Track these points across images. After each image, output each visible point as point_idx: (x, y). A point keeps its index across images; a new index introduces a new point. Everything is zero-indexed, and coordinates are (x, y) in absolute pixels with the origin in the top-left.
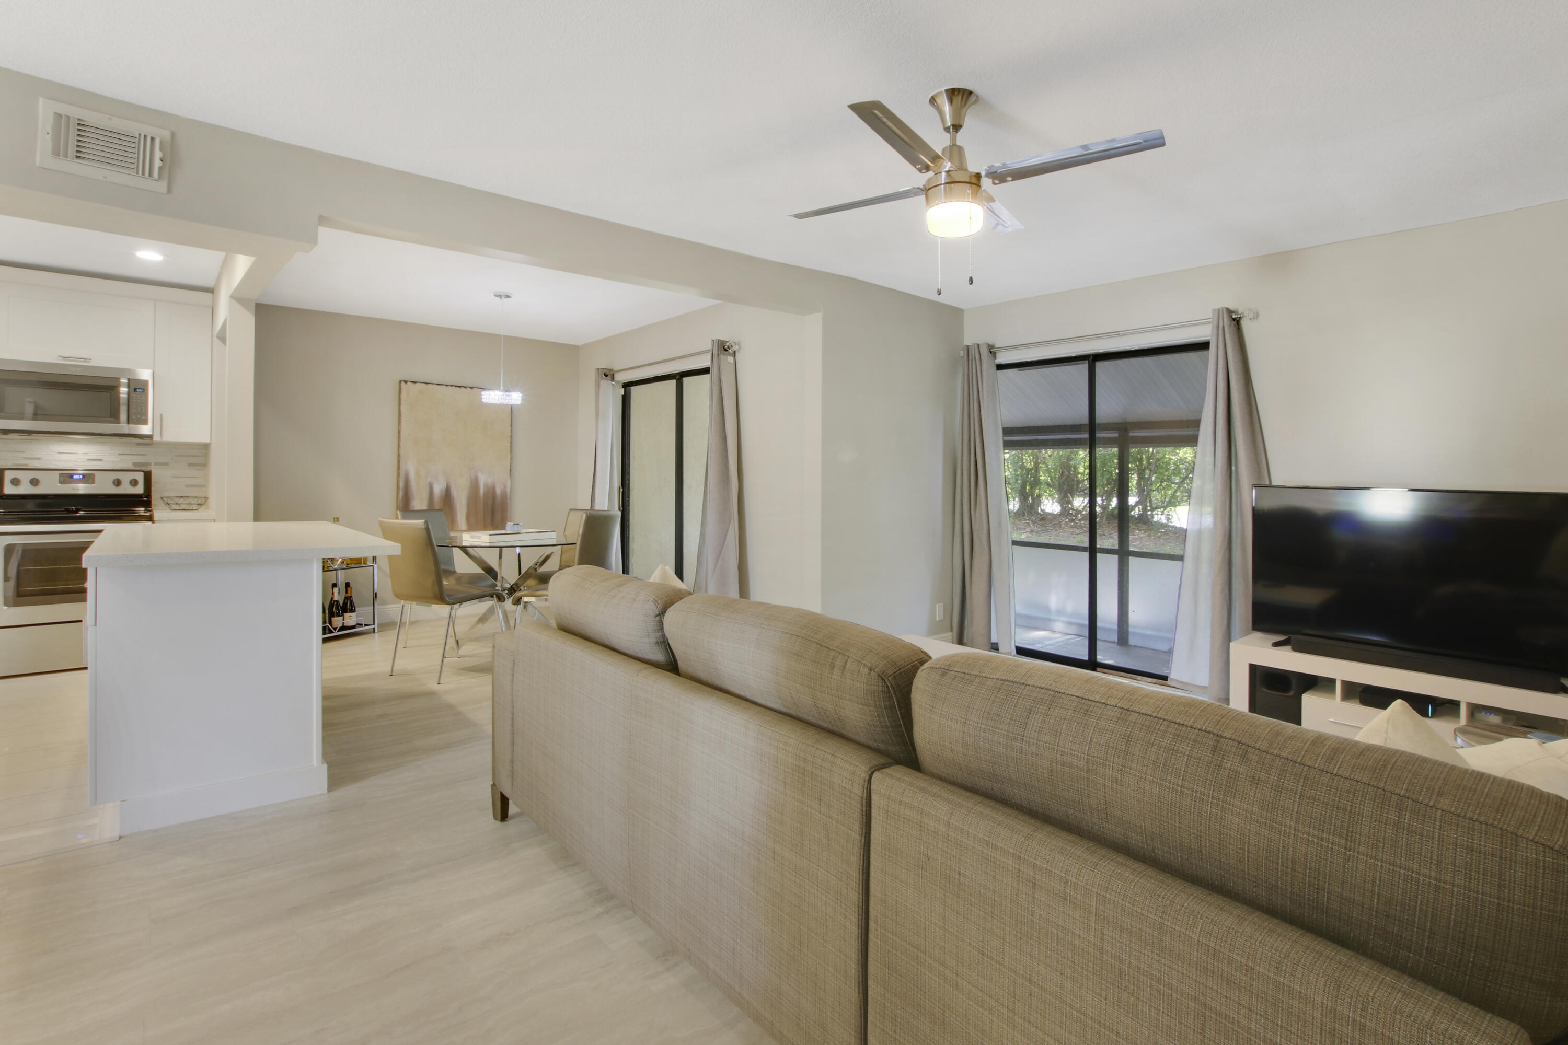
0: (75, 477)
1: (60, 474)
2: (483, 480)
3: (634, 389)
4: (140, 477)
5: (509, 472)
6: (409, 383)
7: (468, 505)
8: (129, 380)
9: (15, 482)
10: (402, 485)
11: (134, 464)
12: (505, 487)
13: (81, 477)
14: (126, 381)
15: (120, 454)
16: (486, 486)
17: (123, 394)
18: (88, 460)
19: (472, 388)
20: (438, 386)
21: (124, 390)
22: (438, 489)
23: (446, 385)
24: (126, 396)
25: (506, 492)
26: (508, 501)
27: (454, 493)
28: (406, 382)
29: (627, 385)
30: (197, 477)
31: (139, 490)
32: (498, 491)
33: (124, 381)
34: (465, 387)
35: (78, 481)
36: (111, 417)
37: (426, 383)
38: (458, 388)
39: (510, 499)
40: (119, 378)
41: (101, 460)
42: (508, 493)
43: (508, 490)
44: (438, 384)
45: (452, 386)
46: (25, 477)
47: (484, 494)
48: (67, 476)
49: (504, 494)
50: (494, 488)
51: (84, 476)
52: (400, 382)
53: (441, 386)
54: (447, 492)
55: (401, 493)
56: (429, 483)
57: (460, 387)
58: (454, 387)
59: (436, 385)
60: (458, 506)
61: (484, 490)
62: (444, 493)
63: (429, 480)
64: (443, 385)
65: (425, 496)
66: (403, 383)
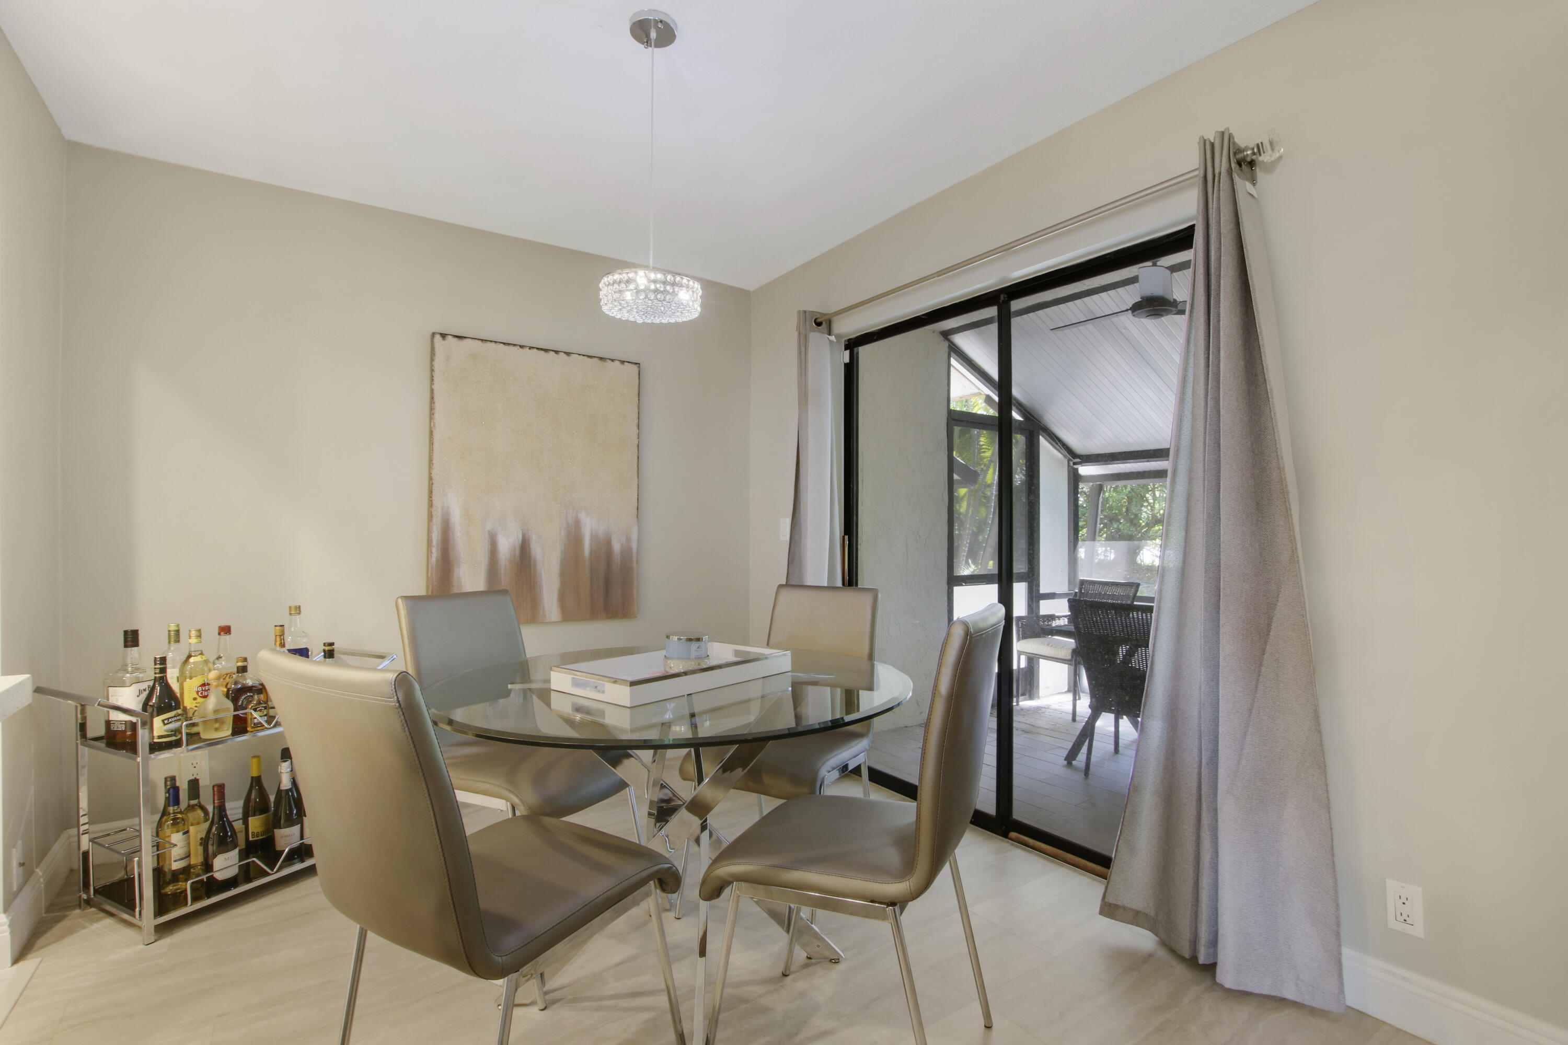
2: (590, 526)
3: (864, 351)
5: (635, 511)
6: (450, 338)
7: (563, 575)
10: (436, 536)
12: (629, 539)
16: (594, 537)
19: (568, 354)
20: (506, 347)
22: (507, 545)
23: (521, 347)
25: (631, 549)
26: (635, 565)
27: (537, 551)
28: (443, 336)
29: (853, 344)
32: (617, 547)
34: (557, 352)
37: (482, 340)
38: (542, 352)
39: (637, 562)
42: (634, 550)
43: (634, 545)
44: (504, 344)
45: (531, 348)
47: (591, 552)
49: (627, 553)
50: (609, 543)
52: (433, 334)
53: (512, 348)
54: (524, 550)
55: (435, 553)
56: (489, 531)
57: (546, 350)
58: (535, 350)
59: (502, 345)
60: (544, 577)
61: (591, 545)
62: (518, 551)
63: (489, 526)
64: (515, 345)
65: (483, 559)
66: (438, 338)
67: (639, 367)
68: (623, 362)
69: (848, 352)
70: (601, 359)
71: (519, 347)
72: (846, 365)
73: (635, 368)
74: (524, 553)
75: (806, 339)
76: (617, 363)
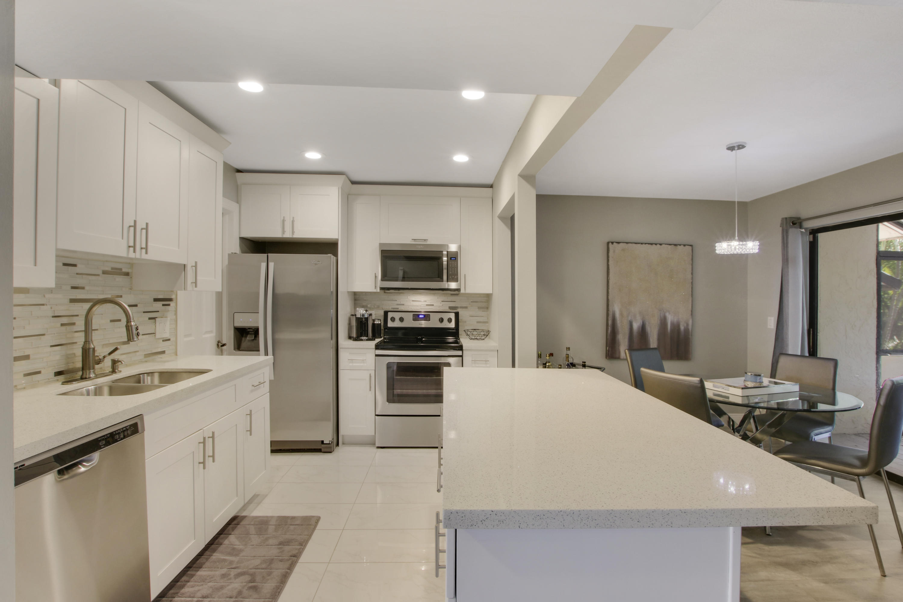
0: (420, 316)
1: (413, 314)
2: (670, 319)
3: (820, 236)
4: (452, 316)
5: (690, 312)
6: (615, 243)
7: (658, 339)
8: (447, 252)
9: (393, 319)
10: (610, 322)
11: (450, 308)
12: (688, 325)
13: (423, 316)
14: (446, 253)
15: (442, 301)
16: (672, 324)
17: (445, 262)
18: (427, 305)
19: (661, 244)
20: (636, 245)
21: (445, 259)
22: (636, 326)
23: (642, 244)
24: (446, 263)
25: (688, 329)
26: (690, 336)
27: (648, 329)
28: (612, 243)
29: (816, 232)
30: (483, 316)
31: (452, 325)
32: (682, 328)
33: (445, 253)
34: (656, 244)
35: (422, 319)
36: (438, 278)
37: (627, 243)
38: (650, 245)
39: (691, 335)
40: (443, 251)
41: (433, 305)
42: (690, 330)
43: (690, 327)
44: (635, 243)
45: (645, 244)
46: (397, 316)
47: (671, 329)
48: (416, 317)
49: (687, 330)
50: (678, 326)
51: (424, 315)
52: (608, 243)
53: (638, 245)
54: (643, 328)
55: (610, 329)
56: (629, 321)
57: (652, 244)
58: (647, 244)
59: (634, 244)
60: (651, 340)
61: (671, 327)
62: (640, 329)
63: (630, 318)
64: (639, 243)
65: (627, 331)
66: (610, 244)
67: (692, 247)
68: (684, 245)
69: (812, 236)
70: (675, 245)
71: (640, 244)
72: (810, 242)
73: (690, 247)
74: (643, 329)
75: (787, 232)
76: (682, 246)
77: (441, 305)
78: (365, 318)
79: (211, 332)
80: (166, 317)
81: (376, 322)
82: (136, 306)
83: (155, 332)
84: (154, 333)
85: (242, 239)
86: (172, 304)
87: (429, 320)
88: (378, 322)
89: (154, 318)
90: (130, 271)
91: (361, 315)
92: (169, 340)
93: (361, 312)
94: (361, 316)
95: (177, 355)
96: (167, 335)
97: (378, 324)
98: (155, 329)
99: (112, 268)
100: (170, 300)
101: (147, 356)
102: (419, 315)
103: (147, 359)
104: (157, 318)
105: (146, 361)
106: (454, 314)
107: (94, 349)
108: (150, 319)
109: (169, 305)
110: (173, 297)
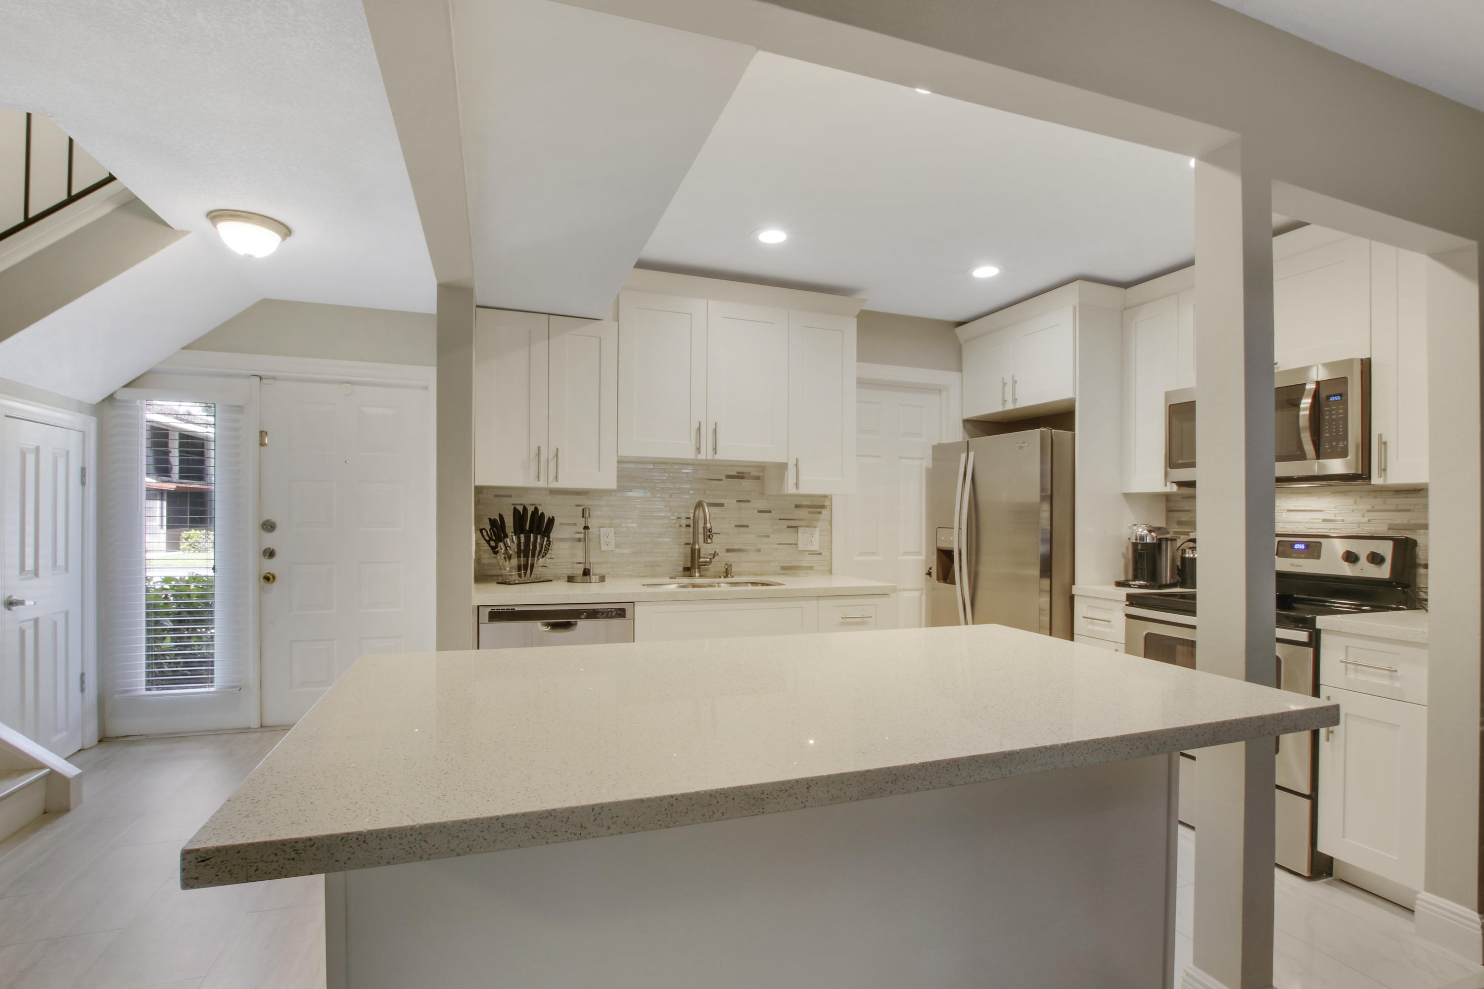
0: (1297, 546)
4: (1386, 549)
13: (1304, 546)
14: (1314, 387)
15: (1369, 511)
17: (1305, 409)
18: (1324, 520)
21: (1306, 402)
24: (1308, 412)
31: (1382, 572)
33: (1310, 387)
35: (1299, 554)
36: (1300, 451)
40: (1305, 384)
48: (1288, 545)
51: (1307, 545)
77: (1366, 519)
78: (1147, 543)
79: (918, 553)
80: (815, 527)
81: (1187, 556)
82: (770, 512)
83: (797, 542)
84: (796, 544)
85: (966, 422)
86: (824, 512)
87: (1318, 557)
88: (1192, 556)
89: (796, 527)
90: (760, 474)
91: (1136, 537)
92: (820, 554)
93: (1138, 531)
94: (1136, 539)
95: (831, 573)
96: (816, 547)
97: (1189, 559)
98: (797, 539)
99: (738, 473)
100: (823, 507)
101: (783, 568)
102: (1292, 544)
103: (783, 572)
104: (800, 527)
105: (784, 574)
106: (1390, 544)
107: (699, 550)
108: (788, 527)
109: (820, 513)
110: (827, 503)
